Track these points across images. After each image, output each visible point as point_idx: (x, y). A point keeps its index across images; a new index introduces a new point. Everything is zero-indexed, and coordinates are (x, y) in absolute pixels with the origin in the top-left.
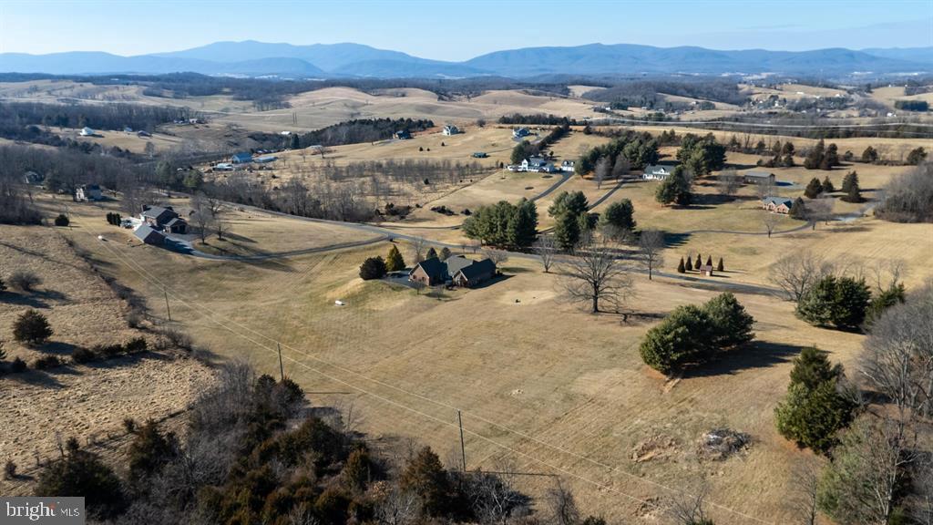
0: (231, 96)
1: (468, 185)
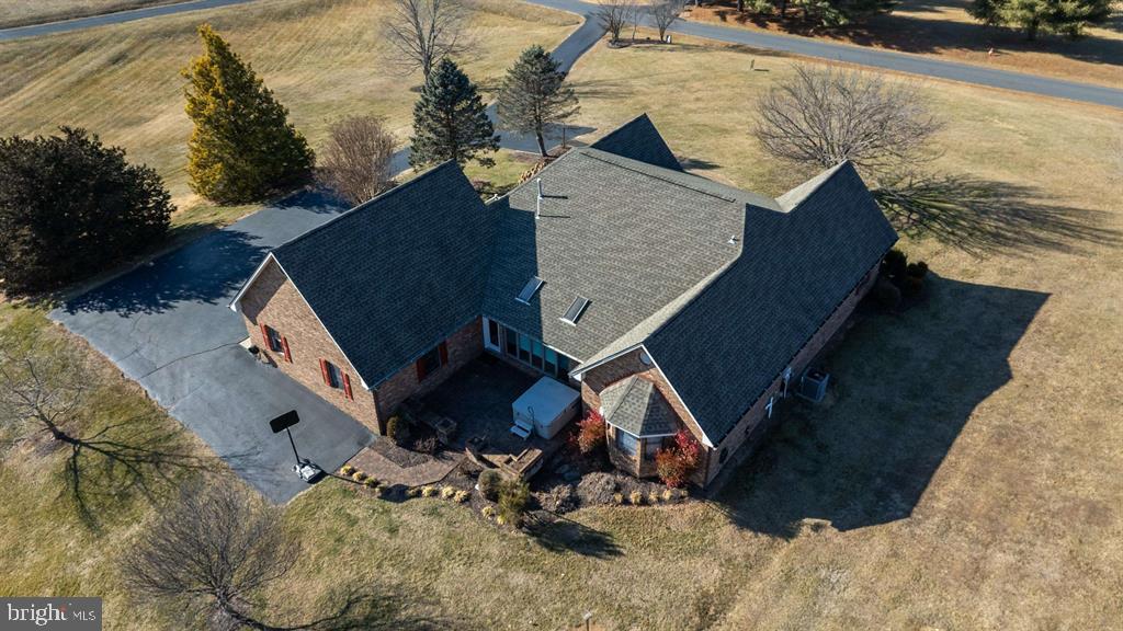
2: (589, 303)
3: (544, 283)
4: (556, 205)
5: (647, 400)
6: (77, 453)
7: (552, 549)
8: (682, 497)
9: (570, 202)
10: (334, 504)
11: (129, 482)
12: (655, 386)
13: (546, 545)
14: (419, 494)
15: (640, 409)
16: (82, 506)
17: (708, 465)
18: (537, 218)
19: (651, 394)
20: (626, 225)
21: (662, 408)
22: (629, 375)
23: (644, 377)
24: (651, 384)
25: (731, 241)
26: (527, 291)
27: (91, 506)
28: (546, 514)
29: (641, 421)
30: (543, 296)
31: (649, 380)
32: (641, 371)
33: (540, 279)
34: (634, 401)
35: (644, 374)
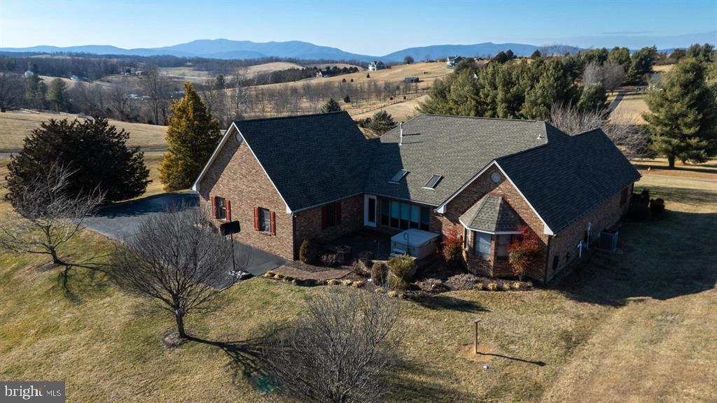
0: (192, 68)
1: (401, 102)
2: (442, 178)
3: (408, 173)
4: (412, 138)
5: (498, 208)
6: (67, 269)
7: (434, 309)
8: (529, 287)
9: (422, 136)
10: (262, 288)
11: (106, 280)
12: (503, 199)
13: (429, 307)
14: (326, 283)
15: (494, 214)
16: (68, 291)
17: (547, 259)
18: (401, 145)
19: (501, 204)
20: (463, 140)
21: (510, 213)
22: (481, 197)
23: (494, 194)
24: (500, 198)
25: (539, 138)
26: (398, 177)
27: (75, 291)
28: (425, 292)
29: (495, 222)
30: (408, 178)
31: (499, 195)
32: (491, 190)
33: (405, 170)
34: (488, 211)
35: (493, 192)
